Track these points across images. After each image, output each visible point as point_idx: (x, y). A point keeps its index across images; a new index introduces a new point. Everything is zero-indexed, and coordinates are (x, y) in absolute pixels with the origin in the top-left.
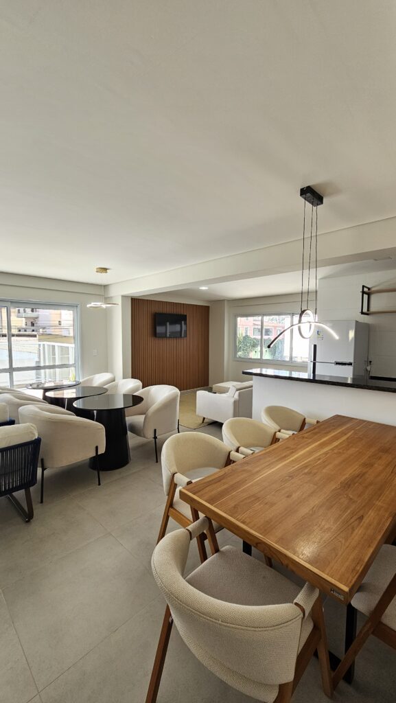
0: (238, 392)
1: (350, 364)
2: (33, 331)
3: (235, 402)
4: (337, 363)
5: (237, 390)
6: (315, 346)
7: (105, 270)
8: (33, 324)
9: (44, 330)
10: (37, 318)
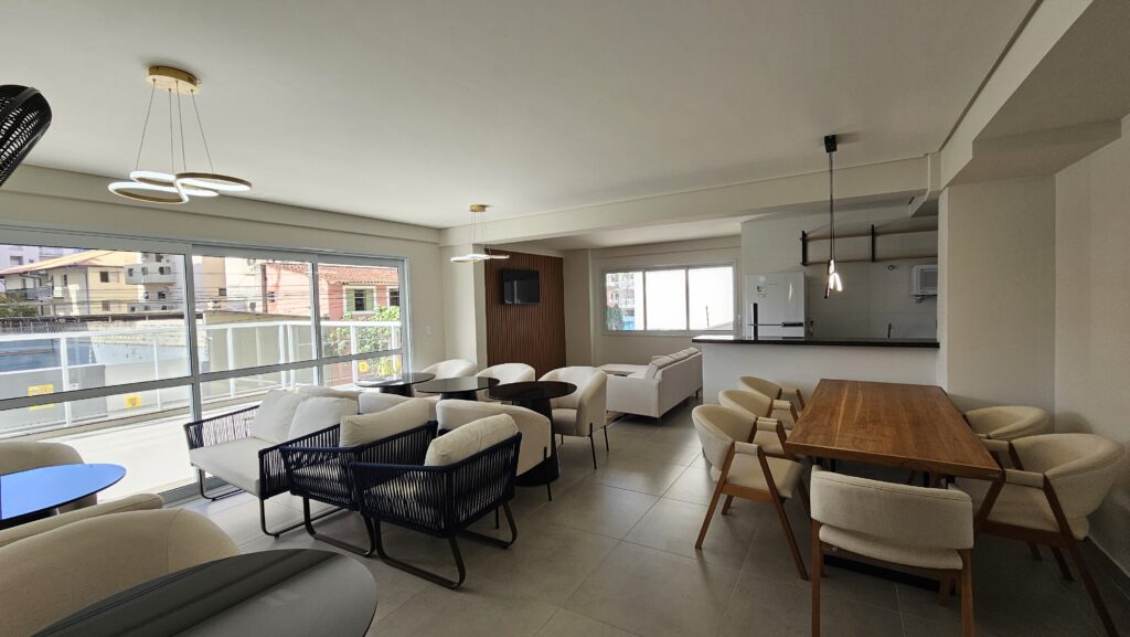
0: (660, 372)
1: (800, 325)
2: (164, 308)
3: (659, 384)
4: (785, 325)
5: (660, 368)
6: (755, 306)
7: (483, 207)
8: (162, 295)
9: (218, 305)
10: (171, 284)
